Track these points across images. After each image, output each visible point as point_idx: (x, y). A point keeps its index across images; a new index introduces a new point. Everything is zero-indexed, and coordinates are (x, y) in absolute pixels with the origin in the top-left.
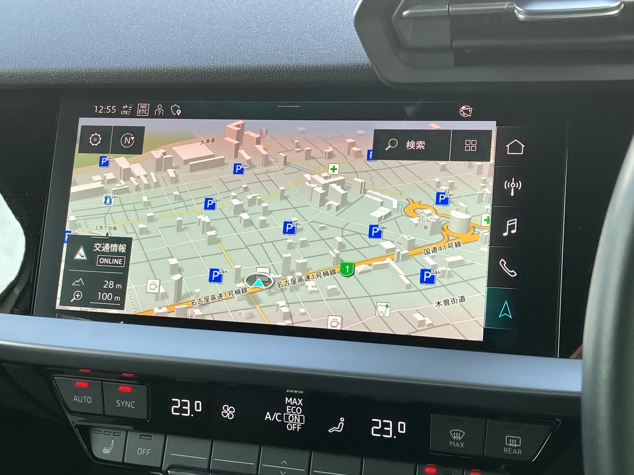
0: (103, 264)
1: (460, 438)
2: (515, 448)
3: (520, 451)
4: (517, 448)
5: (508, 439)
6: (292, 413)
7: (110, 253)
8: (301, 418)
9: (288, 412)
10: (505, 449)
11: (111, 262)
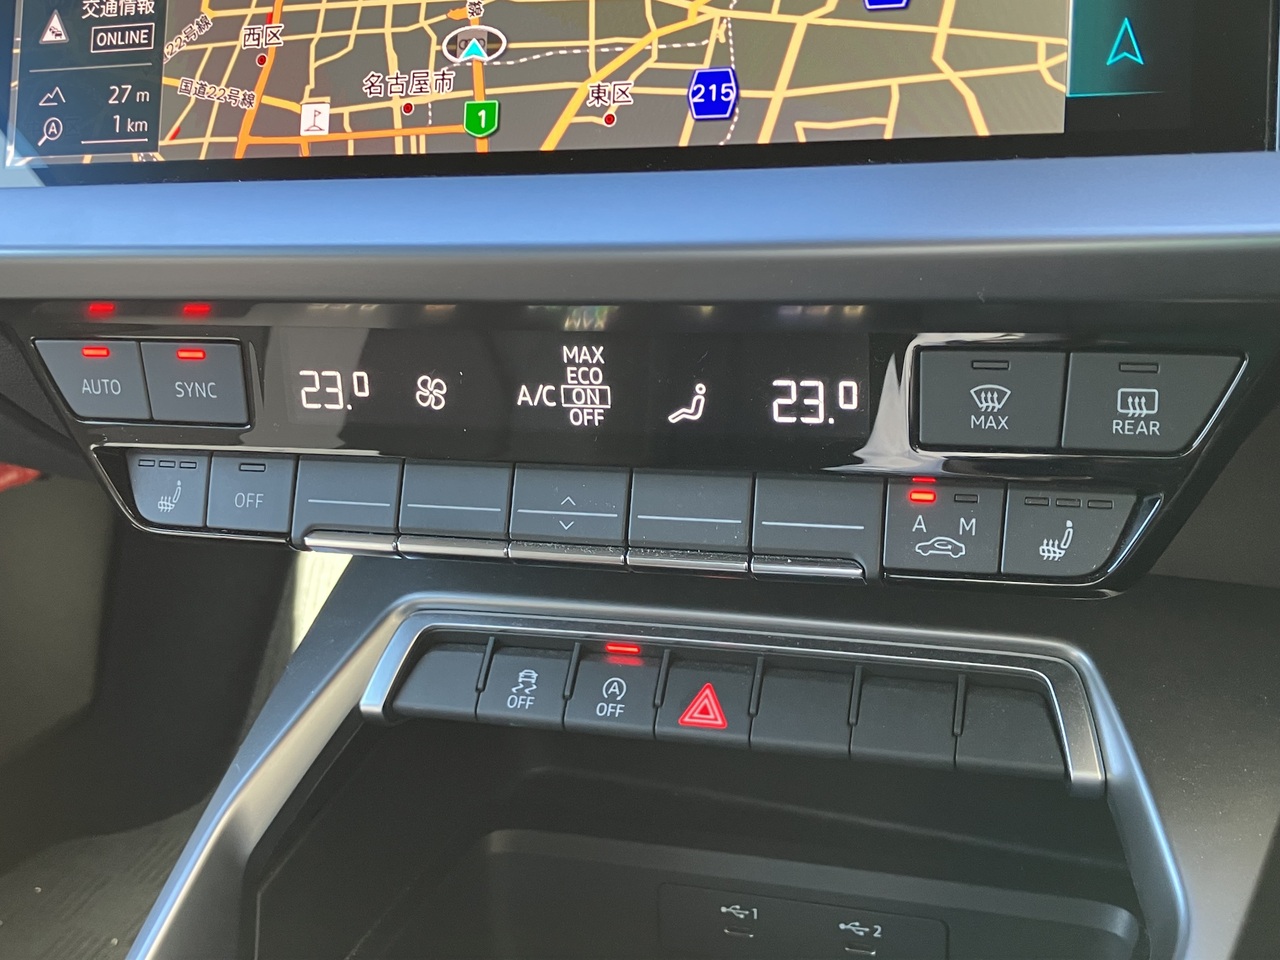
0: (106, 47)
1: (998, 406)
2: (1143, 419)
3: (1154, 425)
4: (1148, 418)
5: (1125, 396)
6: (580, 384)
7: (119, 19)
8: (603, 394)
9: (570, 381)
10: (1116, 426)
11: (123, 39)
